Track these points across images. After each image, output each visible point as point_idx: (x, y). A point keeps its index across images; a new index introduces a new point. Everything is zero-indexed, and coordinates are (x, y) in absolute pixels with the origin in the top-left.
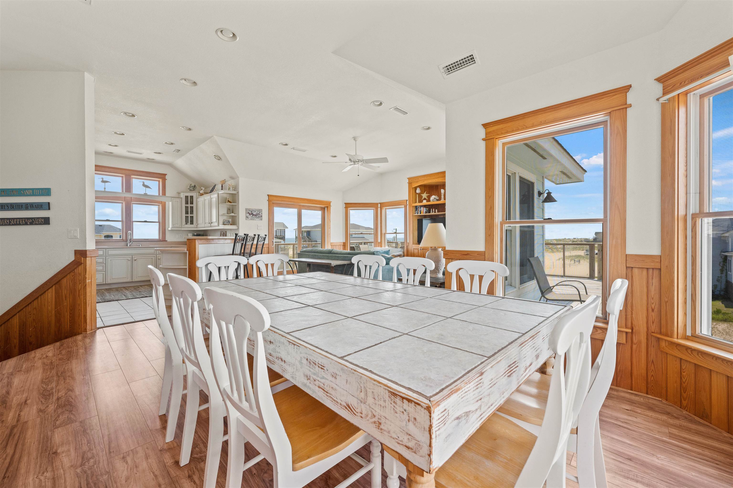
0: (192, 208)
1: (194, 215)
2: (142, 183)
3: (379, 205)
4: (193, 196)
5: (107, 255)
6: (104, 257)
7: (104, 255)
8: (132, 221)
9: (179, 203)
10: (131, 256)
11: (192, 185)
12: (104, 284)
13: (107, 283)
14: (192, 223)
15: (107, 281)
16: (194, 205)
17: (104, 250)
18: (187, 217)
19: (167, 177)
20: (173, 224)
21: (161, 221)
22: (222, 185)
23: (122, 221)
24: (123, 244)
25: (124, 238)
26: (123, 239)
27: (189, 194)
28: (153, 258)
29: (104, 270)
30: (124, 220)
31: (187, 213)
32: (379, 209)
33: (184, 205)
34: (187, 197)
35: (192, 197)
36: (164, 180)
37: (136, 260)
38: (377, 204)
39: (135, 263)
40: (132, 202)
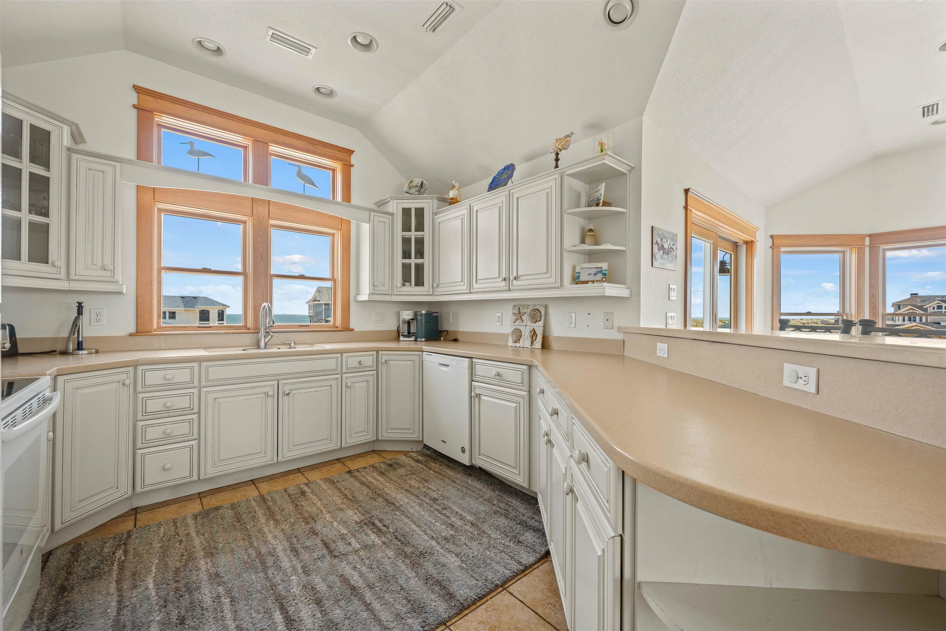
0: (420, 242)
1: (427, 261)
2: (296, 169)
3: (867, 241)
4: (422, 209)
5: (203, 383)
6: (195, 391)
7: (196, 383)
8: (269, 273)
9: (387, 226)
10: (275, 383)
11: (415, 183)
12: (194, 482)
13: (202, 476)
14: (419, 282)
15: (202, 470)
16: (427, 234)
17: (195, 365)
18: (406, 268)
19: (354, 159)
20: (373, 285)
21: (339, 276)
22: (557, 154)
23: (244, 273)
24: (248, 338)
25: (250, 324)
26: (245, 327)
27: (413, 204)
28: (334, 383)
29: (196, 436)
30: (250, 271)
31: (406, 254)
32: (867, 250)
33: (399, 234)
34: (406, 212)
35: (420, 212)
36: (348, 167)
37: (288, 394)
38: (862, 237)
39: (285, 402)
40: (272, 222)
